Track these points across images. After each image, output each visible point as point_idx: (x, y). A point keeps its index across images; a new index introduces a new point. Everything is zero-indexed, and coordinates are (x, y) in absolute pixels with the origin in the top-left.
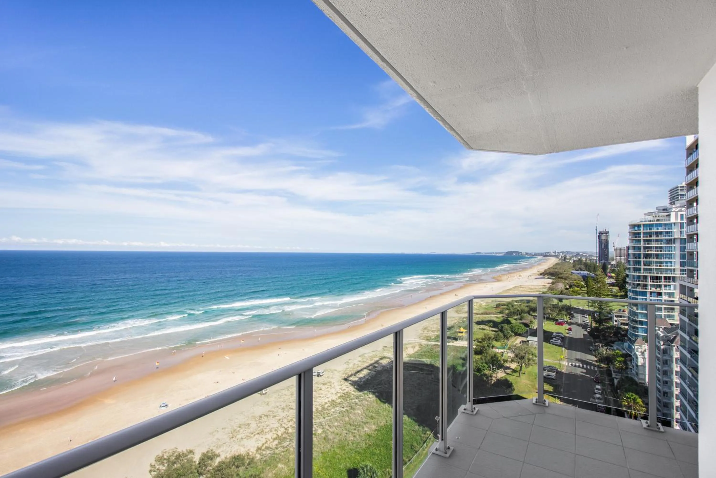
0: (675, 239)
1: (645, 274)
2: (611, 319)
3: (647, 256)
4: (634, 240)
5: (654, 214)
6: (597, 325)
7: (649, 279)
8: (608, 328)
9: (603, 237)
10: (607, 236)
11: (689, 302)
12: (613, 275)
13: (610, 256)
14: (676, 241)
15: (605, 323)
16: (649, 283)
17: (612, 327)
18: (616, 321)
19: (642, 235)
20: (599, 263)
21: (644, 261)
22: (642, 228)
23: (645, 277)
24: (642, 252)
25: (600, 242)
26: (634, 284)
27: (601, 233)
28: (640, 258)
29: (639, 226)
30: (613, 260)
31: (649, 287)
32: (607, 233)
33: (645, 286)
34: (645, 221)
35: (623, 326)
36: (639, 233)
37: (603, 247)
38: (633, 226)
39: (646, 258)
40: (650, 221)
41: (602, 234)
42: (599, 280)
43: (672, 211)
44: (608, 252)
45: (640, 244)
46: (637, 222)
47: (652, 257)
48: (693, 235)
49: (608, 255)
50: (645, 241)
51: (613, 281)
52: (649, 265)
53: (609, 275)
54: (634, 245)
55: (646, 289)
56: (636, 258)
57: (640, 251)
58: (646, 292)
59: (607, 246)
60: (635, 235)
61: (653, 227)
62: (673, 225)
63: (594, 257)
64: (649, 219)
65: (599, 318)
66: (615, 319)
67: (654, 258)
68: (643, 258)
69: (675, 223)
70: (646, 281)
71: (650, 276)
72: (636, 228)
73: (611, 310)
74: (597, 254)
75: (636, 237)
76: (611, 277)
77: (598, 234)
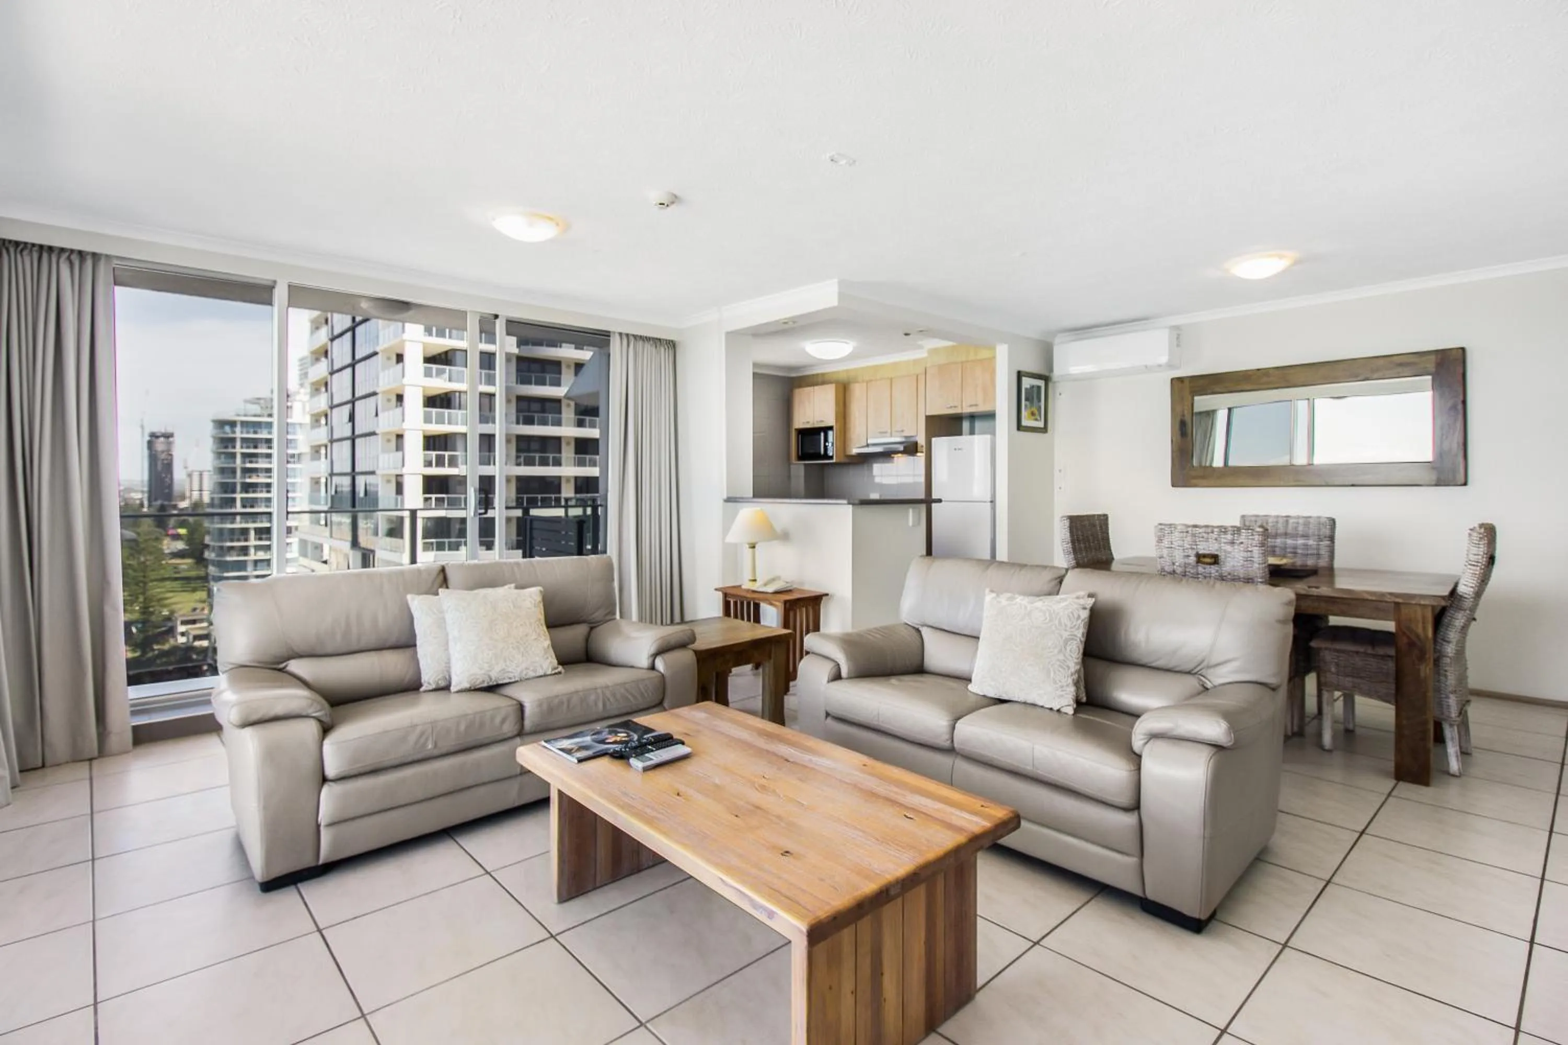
0: (299, 455)
1: (244, 525)
2: (171, 631)
3: (247, 487)
4: (224, 453)
5: (262, 402)
6: (137, 654)
7: (252, 533)
8: (164, 654)
9: (160, 445)
10: (170, 444)
11: (313, 571)
12: (182, 531)
13: (177, 488)
14: (303, 457)
15: (158, 643)
16: (253, 542)
17: (176, 649)
18: (183, 634)
19: (238, 444)
20: (150, 506)
21: (242, 499)
22: (238, 429)
23: (245, 532)
24: (239, 479)
25: (153, 457)
26: (221, 548)
27: (154, 436)
28: (234, 491)
29: (233, 424)
30: (183, 498)
31: (252, 551)
32: (168, 436)
33: (244, 550)
34: (245, 415)
35: (197, 643)
36: (233, 440)
37: (159, 467)
38: (221, 424)
39: (247, 492)
40: (255, 416)
41: (157, 437)
42: (142, 546)
43: (295, 401)
44: (172, 479)
45: (235, 462)
46: (230, 416)
47: (259, 489)
48: (320, 446)
49: (170, 486)
50: (244, 455)
51: (180, 545)
52: (252, 507)
53: (171, 532)
54: (222, 463)
55: (246, 554)
56: (226, 492)
57: (235, 477)
58: (245, 561)
59: (169, 467)
60: (225, 443)
61: (261, 428)
62: (298, 427)
63: (136, 491)
64: (253, 412)
65: (141, 636)
66: (181, 629)
67: (261, 492)
68: (241, 492)
69: (301, 424)
70: (246, 540)
71: (256, 529)
72: (227, 428)
73: (172, 612)
74: (143, 486)
75: (226, 447)
76: (177, 537)
77: (147, 438)
